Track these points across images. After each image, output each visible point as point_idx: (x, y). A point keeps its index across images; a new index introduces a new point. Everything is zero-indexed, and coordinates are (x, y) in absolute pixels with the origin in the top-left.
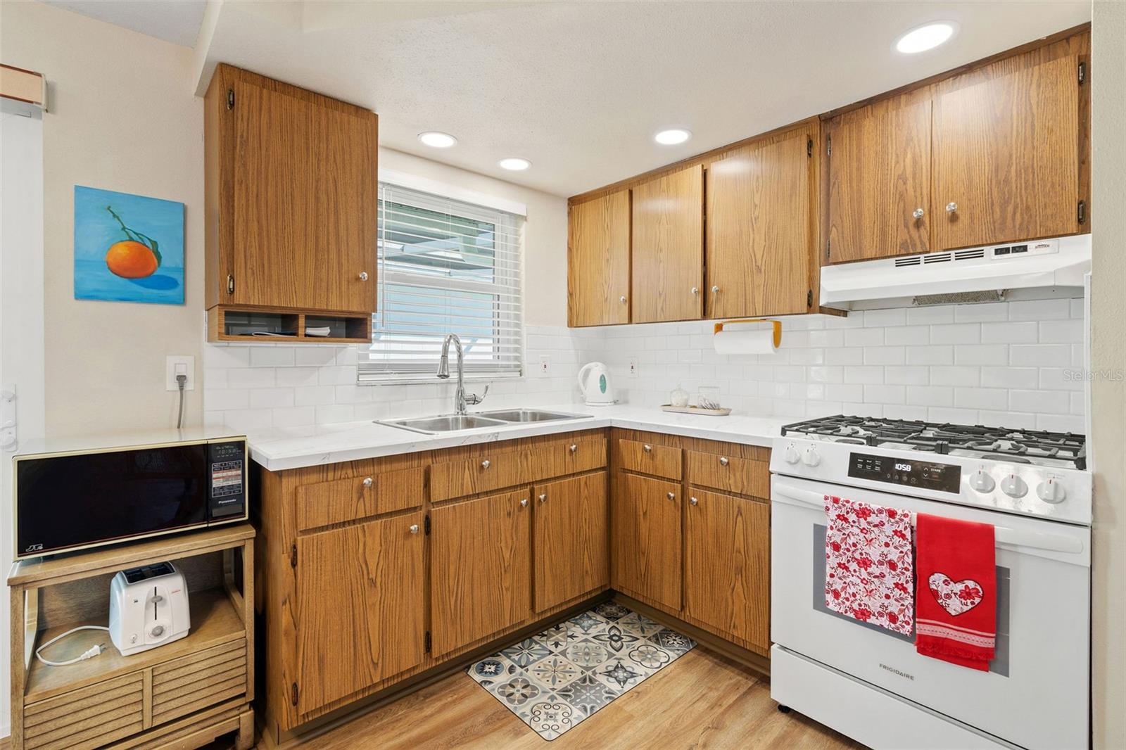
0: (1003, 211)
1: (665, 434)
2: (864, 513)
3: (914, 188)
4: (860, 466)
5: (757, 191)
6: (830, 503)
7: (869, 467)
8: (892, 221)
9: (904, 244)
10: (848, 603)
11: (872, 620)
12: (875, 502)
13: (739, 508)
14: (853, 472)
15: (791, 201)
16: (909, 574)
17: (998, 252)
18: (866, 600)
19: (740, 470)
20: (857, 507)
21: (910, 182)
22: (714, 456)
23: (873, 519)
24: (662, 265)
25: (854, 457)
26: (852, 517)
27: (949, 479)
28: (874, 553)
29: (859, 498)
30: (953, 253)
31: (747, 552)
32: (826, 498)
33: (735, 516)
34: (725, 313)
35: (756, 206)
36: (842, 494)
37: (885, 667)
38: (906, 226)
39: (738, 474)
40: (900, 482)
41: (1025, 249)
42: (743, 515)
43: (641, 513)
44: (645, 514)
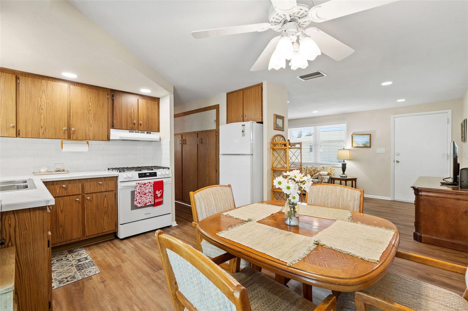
0: (148, 125)
1: (71, 180)
2: (145, 184)
3: (133, 116)
4: (141, 176)
5: (90, 102)
6: (137, 184)
7: (142, 175)
8: (129, 122)
9: (131, 128)
10: (143, 203)
11: (147, 204)
12: (146, 182)
13: (105, 195)
14: (140, 177)
15: (102, 108)
16: (153, 193)
17: (147, 133)
18: (146, 201)
19: (105, 184)
20: (143, 183)
21: (132, 114)
22: (95, 183)
23: (147, 185)
25: (139, 174)
26: (143, 186)
27: (155, 174)
28: (147, 191)
29: (143, 182)
30: (140, 131)
31: (108, 206)
32: (136, 184)
33: (104, 198)
34: (77, 138)
35: (90, 106)
36: (140, 182)
37: (146, 214)
38: (132, 124)
39: (105, 186)
40: (148, 177)
41: (151, 133)
42: (107, 196)
43: (60, 212)
44: (62, 211)
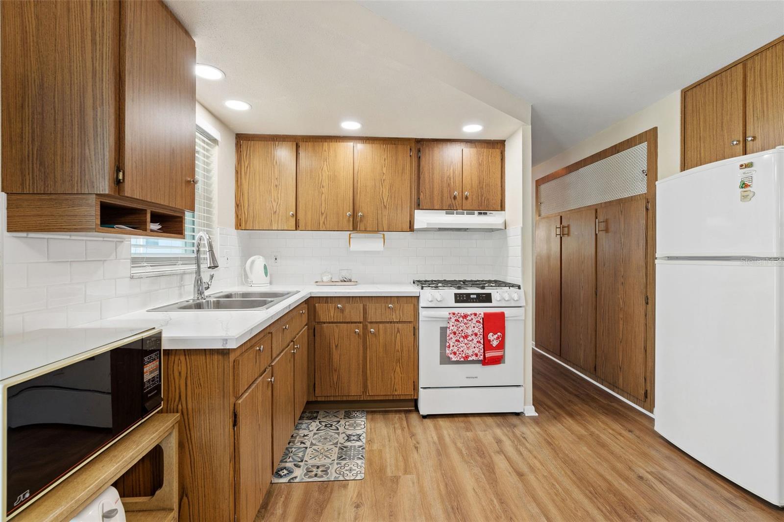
0: (481, 199)
1: (350, 297)
2: (465, 316)
3: (453, 183)
4: (459, 298)
5: (385, 166)
6: (451, 316)
7: (461, 298)
8: (445, 195)
9: (450, 205)
10: (460, 355)
11: (470, 359)
12: (469, 311)
13: (398, 329)
14: (457, 301)
15: (402, 176)
16: (482, 336)
17: (480, 214)
18: (467, 351)
19: (399, 309)
20: (462, 315)
21: (452, 179)
22: (383, 305)
23: (469, 318)
24: (323, 196)
25: (456, 294)
26: (461, 319)
27: (487, 298)
28: (469, 332)
29: (463, 311)
30: (465, 211)
31: (402, 350)
32: (450, 314)
33: (396, 333)
34: (365, 229)
35: (384, 174)
36: (456, 311)
37: (468, 378)
38: (451, 198)
39: (397, 312)
40: (473, 302)
41: (486, 214)
42: (400, 332)
43: (334, 347)
44: (336, 346)
